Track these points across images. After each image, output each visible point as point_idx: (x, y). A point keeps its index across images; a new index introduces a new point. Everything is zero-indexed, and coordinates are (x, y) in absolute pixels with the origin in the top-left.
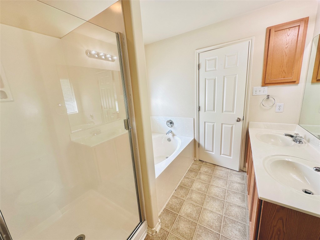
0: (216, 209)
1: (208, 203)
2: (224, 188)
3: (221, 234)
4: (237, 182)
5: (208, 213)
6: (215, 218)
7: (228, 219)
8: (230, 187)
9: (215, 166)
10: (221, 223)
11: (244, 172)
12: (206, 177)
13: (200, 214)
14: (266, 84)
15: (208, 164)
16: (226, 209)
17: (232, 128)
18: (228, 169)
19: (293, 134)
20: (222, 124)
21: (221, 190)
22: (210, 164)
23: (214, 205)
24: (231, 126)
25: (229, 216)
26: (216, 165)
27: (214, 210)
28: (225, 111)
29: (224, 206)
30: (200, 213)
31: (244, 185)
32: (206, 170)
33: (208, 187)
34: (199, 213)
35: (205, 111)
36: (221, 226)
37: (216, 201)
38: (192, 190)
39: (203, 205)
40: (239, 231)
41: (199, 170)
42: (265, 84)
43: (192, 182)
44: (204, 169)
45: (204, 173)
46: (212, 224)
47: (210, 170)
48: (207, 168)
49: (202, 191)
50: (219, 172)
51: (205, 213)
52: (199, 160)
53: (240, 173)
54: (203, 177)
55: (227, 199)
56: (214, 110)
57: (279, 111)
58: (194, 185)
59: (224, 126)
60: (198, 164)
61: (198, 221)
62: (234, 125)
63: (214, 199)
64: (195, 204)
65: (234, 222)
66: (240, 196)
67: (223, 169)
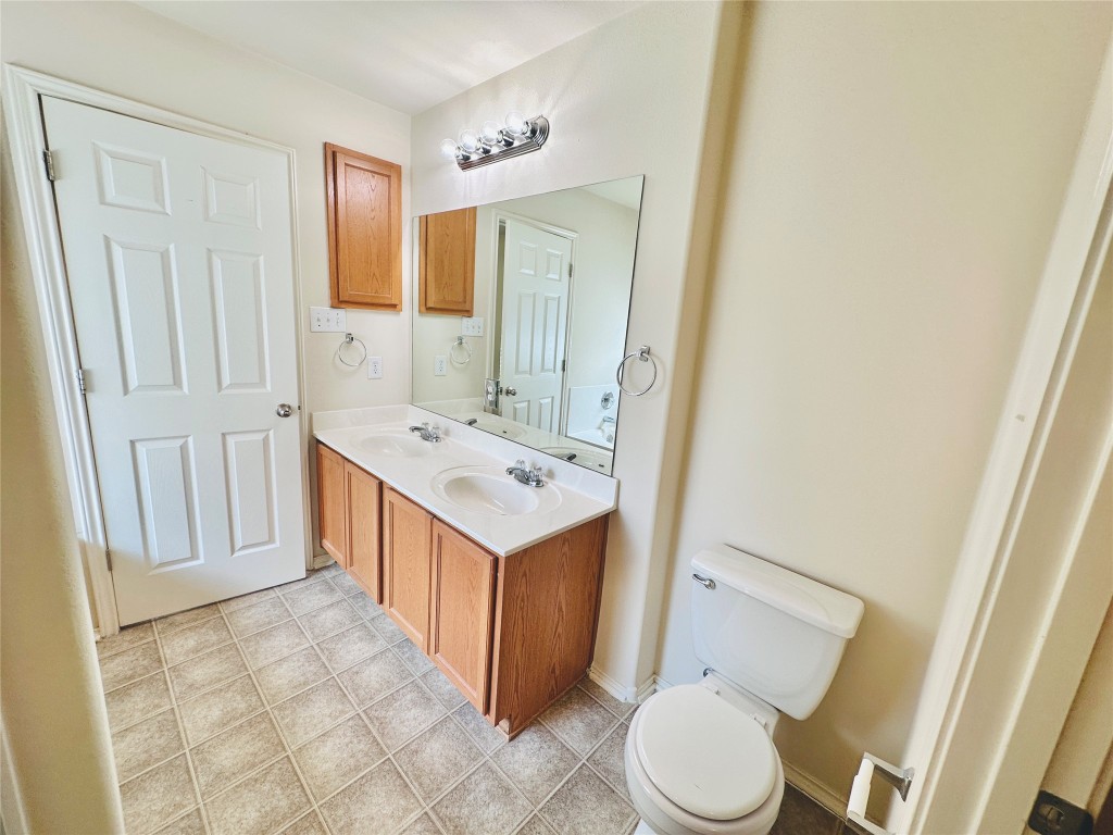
0: (330, 716)
1: (294, 725)
2: (303, 647)
3: (390, 756)
4: (323, 609)
5: (317, 749)
6: (347, 740)
7: (375, 707)
8: (317, 631)
9: (214, 607)
10: (370, 732)
11: (318, 570)
12: (213, 662)
13: (299, 780)
14: (342, 302)
15: (177, 618)
16: (354, 690)
17: (266, 441)
18: (271, 591)
19: (419, 425)
20: (224, 435)
21: (302, 659)
22: (193, 614)
23: (316, 711)
24: (260, 437)
25: (371, 699)
26: (215, 603)
27: (329, 724)
28: (231, 386)
29: (341, 689)
30: (296, 774)
31: (345, 604)
32: (191, 643)
33: (251, 687)
34: (292, 778)
35: (126, 391)
36: (375, 740)
37: (312, 697)
38: (197, 750)
39: (284, 748)
40: (415, 704)
41: (155, 665)
42: (339, 300)
43: (170, 724)
44: (176, 647)
45: (191, 656)
46: (352, 761)
47: (212, 632)
48: (189, 634)
49: (242, 715)
50: (248, 617)
51: (310, 758)
52: (122, 629)
53: (311, 581)
54: (198, 674)
55: (335, 666)
56: (177, 382)
57: (376, 376)
58: (189, 726)
59: (231, 441)
60: (125, 646)
61: (308, 800)
62: (271, 433)
63: (301, 699)
64: (252, 774)
65: (392, 698)
66: (356, 635)
67: (254, 599)
